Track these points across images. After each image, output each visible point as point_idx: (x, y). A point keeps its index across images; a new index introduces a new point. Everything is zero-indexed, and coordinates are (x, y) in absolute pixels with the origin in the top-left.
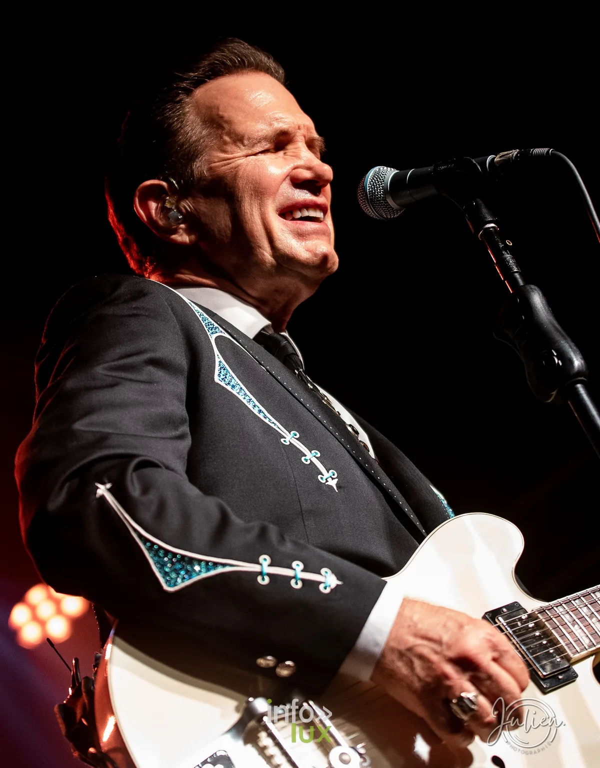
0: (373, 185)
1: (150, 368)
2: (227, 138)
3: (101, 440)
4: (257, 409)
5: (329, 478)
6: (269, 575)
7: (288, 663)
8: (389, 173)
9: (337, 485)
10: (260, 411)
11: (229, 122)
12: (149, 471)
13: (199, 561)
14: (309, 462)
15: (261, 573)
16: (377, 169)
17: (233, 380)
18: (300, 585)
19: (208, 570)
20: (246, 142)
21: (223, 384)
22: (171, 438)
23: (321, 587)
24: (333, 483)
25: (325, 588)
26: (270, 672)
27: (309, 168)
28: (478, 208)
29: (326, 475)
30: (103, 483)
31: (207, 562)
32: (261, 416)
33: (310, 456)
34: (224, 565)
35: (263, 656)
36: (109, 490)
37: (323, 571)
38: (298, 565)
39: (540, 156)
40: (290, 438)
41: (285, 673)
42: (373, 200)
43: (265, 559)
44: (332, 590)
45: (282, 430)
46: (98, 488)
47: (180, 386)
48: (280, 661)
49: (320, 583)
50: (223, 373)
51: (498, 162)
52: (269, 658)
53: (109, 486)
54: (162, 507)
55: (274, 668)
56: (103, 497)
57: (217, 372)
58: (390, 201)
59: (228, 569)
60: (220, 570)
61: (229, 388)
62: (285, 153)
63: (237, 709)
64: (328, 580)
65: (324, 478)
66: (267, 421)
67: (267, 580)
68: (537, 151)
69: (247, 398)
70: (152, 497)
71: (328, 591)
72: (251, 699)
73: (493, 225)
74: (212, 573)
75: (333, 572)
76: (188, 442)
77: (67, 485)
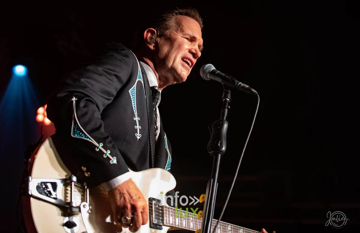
0: (207, 68)
1: (114, 77)
2: (179, 29)
3: (85, 87)
4: (134, 105)
5: (138, 136)
6: (100, 149)
7: (89, 173)
8: (213, 68)
9: (139, 139)
10: (135, 107)
11: (183, 26)
12: (89, 103)
13: (84, 134)
14: (136, 128)
15: (98, 147)
16: (211, 65)
17: (134, 94)
18: (106, 157)
19: (85, 137)
20: (184, 33)
21: (130, 93)
22: (105, 98)
23: (111, 161)
24: (138, 138)
25: (112, 162)
26: (83, 172)
27: (196, 51)
28: (228, 93)
29: (138, 134)
30: (76, 98)
31: (86, 135)
32: (134, 108)
33: (138, 127)
34: (90, 139)
35: (84, 167)
36: (76, 101)
37: (114, 157)
38: (109, 152)
39: (253, 92)
40: (137, 119)
41: (87, 175)
42: (204, 72)
43: (101, 145)
44: (113, 164)
45: (136, 115)
46: (73, 98)
47: (119, 86)
48: (87, 171)
49: (111, 160)
50: (133, 91)
51: (242, 85)
52: (85, 168)
53: (76, 99)
54: (86, 114)
55: (84, 172)
56: (73, 101)
57: (131, 89)
58: (208, 75)
59: (90, 141)
60: (88, 139)
61: (131, 95)
62: (191, 43)
63: (66, 176)
64: (114, 161)
65: (137, 135)
66: (134, 110)
67: (98, 150)
68: (253, 90)
69: (134, 101)
70: (85, 110)
71: (112, 163)
72: (73, 175)
73: (229, 100)
74: (86, 139)
75: (117, 159)
76: (110, 102)
77: (66, 93)
